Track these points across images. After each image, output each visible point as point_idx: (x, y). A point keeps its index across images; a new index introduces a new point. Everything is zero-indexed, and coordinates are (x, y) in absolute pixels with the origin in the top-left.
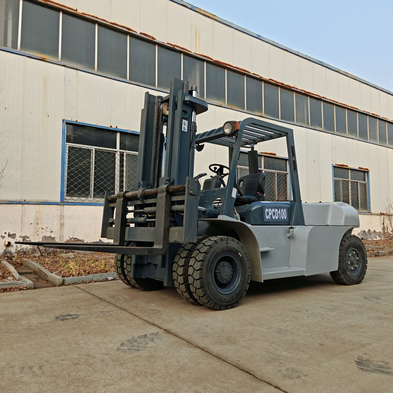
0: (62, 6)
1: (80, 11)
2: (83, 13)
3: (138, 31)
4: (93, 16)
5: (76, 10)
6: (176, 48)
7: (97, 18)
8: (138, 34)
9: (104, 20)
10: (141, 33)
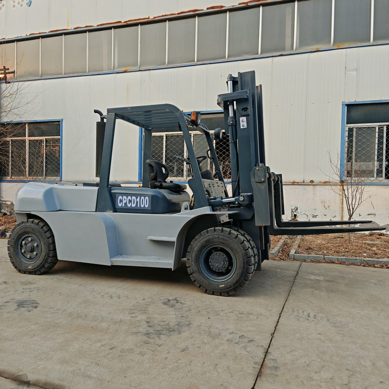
0: (138, 20)
1: (151, 17)
2: (154, 18)
3: (204, 7)
4: (163, 16)
5: (149, 18)
6: (249, 4)
7: (166, 15)
8: (205, 10)
9: (172, 14)
10: (207, 9)
